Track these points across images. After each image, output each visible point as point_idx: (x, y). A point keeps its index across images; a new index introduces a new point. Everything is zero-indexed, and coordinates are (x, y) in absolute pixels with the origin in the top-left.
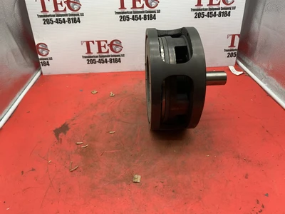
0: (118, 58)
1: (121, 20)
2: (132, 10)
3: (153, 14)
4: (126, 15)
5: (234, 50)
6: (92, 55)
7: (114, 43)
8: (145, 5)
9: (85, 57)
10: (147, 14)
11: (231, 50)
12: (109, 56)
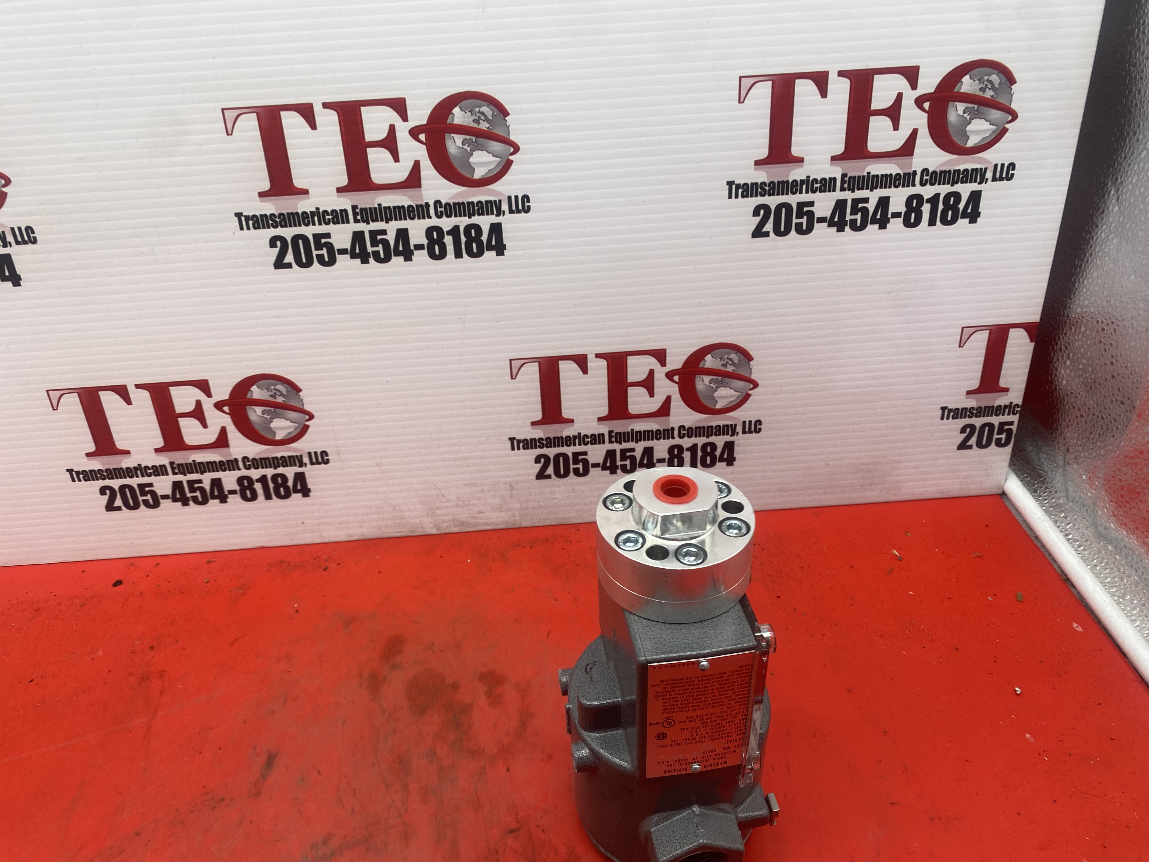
0: (289, 472)
1: (280, 264)
2: (345, 203)
3: (485, 222)
4: (309, 231)
5: (998, 410)
6: (127, 463)
7: (256, 392)
8: (428, 171)
9: (89, 476)
10: (446, 223)
11: (980, 412)
12: (231, 465)
